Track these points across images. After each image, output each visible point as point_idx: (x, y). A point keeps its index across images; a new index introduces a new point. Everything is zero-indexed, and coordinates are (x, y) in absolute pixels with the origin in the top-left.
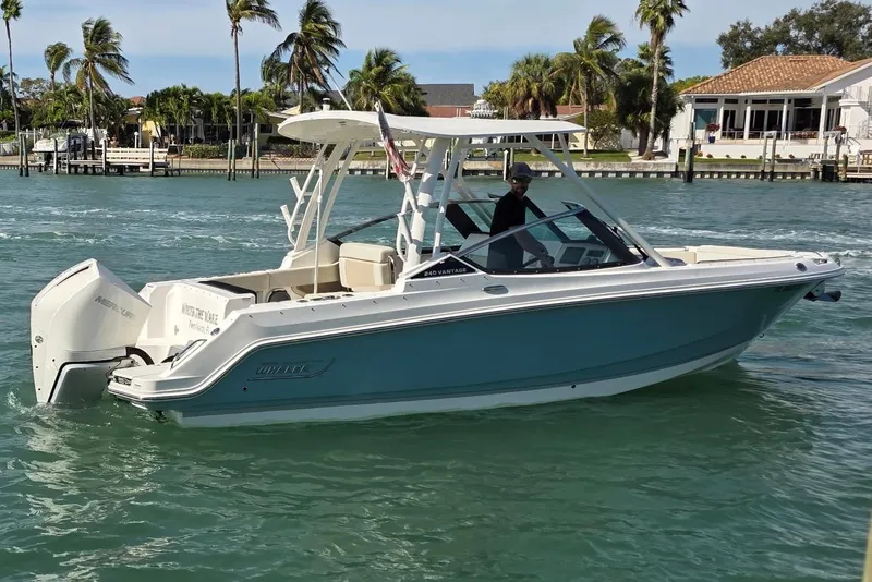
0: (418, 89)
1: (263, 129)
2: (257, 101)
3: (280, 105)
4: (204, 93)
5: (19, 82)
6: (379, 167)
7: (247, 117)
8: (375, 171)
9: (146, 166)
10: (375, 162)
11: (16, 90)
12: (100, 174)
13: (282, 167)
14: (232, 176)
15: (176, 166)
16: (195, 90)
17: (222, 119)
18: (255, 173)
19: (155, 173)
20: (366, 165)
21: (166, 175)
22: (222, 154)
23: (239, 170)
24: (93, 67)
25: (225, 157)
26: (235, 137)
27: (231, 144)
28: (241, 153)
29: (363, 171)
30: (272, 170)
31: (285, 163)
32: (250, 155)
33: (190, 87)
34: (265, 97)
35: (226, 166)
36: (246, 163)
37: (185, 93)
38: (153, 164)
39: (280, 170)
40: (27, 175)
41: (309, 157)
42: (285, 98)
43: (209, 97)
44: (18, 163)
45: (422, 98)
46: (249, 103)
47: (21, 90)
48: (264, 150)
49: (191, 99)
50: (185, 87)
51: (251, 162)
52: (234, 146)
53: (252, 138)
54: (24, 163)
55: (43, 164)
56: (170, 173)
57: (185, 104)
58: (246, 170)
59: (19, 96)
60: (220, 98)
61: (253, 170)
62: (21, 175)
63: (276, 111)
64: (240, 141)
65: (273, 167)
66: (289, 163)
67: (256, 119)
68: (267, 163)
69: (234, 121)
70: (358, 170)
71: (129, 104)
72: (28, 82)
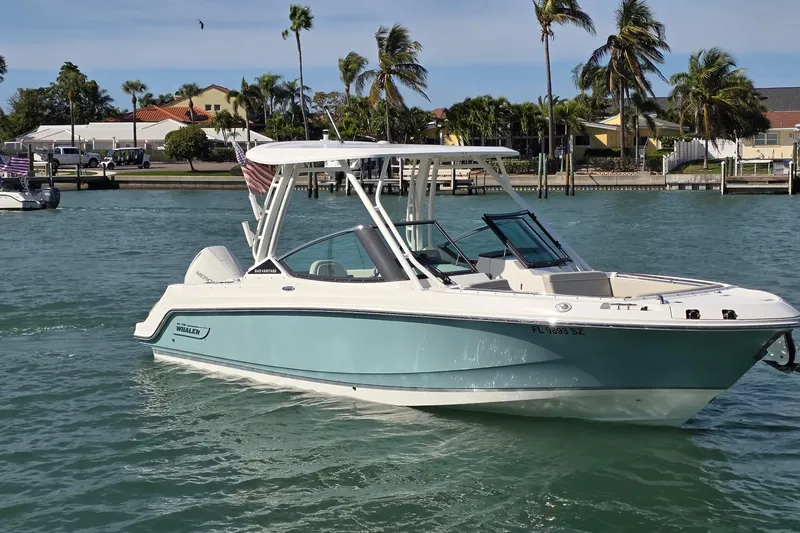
0: (756, 93)
1: (579, 141)
2: (571, 111)
3: (599, 115)
4: (512, 103)
5: (312, 95)
6: (713, 181)
7: (560, 129)
8: (709, 186)
9: (447, 184)
10: (709, 176)
11: (308, 105)
12: (397, 194)
13: (601, 182)
14: (544, 194)
15: (480, 183)
16: (502, 101)
17: (533, 131)
18: (569, 190)
19: (457, 191)
20: (698, 179)
21: (470, 193)
22: (532, 169)
23: (552, 186)
24: (389, 80)
25: (536, 172)
26: (547, 152)
27: (542, 159)
28: (553, 167)
29: (695, 186)
30: (589, 186)
31: (605, 177)
32: (564, 170)
33: (496, 97)
34: (580, 106)
35: (536, 182)
36: (560, 179)
37: (490, 104)
38: (455, 181)
39: (598, 186)
40: (317, 196)
41: (632, 171)
42: (603, 107)
43: (517, 107)
44: (307, 182)
45: (761, 103)
46: (562, 113)
47: (314, 104)
48: (579, 164)
49: (497, 110)
50: (490, 98)
51: (565, 177)
52: (545, 161)
53: (566, 151)
54: (313, 183)
55: (334, 183)
56: (473, 191)
57: (492, 116)
58: (560, 186)
59: (312, 111)
60: (530, 108)
61: (568, 186)
62: (310, 196)
63: (593, 121)
64: (553, 154)
65: (592, 182)
66: (609, 178)
67: (571, 131)
68: (583, 178)
69: (546, 133)
70: (688, 184)
71: (429, 117)
72: (321, 96)
